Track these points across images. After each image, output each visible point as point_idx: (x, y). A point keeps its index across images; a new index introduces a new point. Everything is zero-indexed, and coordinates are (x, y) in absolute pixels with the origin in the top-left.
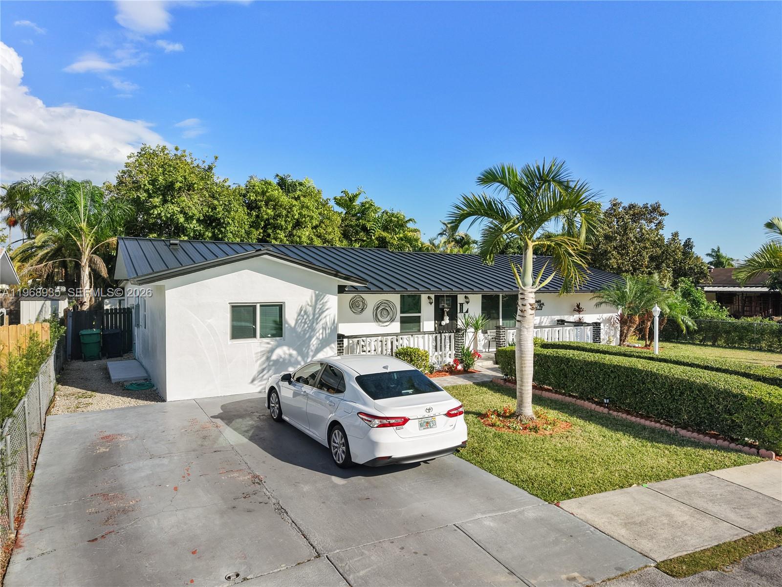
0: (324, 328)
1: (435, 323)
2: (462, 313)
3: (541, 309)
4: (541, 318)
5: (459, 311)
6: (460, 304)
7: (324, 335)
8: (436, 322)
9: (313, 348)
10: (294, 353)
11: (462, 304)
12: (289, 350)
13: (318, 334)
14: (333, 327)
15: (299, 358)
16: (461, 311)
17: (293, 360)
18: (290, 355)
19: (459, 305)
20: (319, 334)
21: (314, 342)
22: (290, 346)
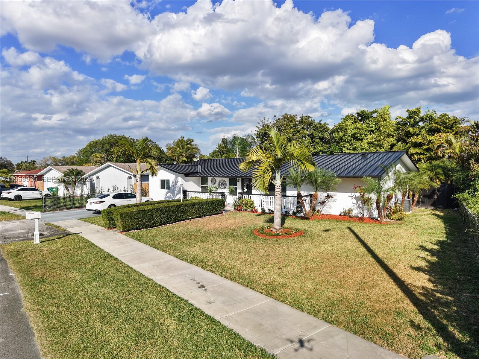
9: (176, 194)
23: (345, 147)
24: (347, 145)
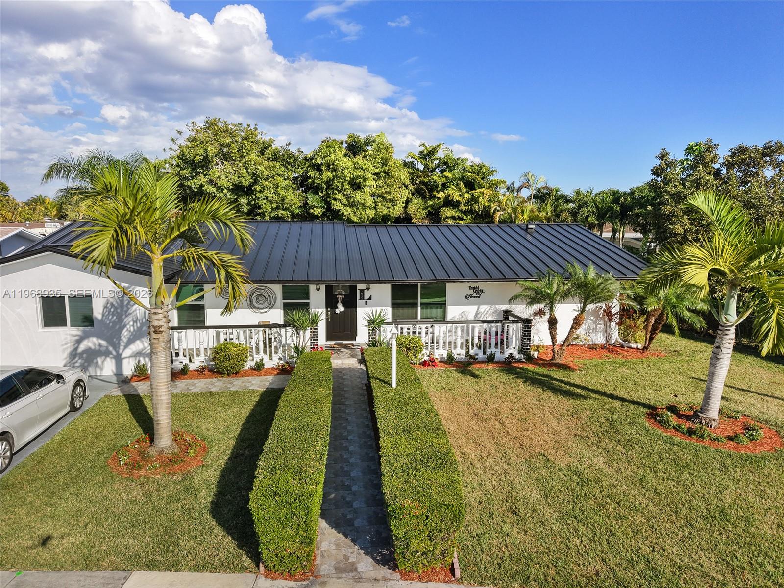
0: (135, 322)
1: (327, 311)
2: (363, 299)
3: (479, 297)
4: (479, 308)
5: (358, 298)
6: (360, 290)
7: (136, 328)
8: (329, 309)
9: (125, 340)
10: (103, 343)
11: (363, 290)
12: (97, 340)
13: (128, 326)
14: (144, 320)
15: (111, 349)
16: (362, 298)
17: (103, 349)
18: (100, 345)
19: (358, 292)
20: (130, 327)
21: (125, 334)
22: (98, 336)
23: (335, 199)
24: (339, 196)
